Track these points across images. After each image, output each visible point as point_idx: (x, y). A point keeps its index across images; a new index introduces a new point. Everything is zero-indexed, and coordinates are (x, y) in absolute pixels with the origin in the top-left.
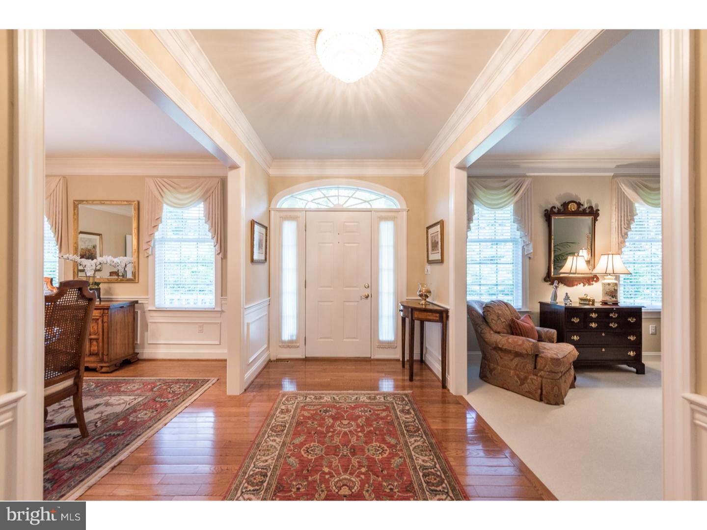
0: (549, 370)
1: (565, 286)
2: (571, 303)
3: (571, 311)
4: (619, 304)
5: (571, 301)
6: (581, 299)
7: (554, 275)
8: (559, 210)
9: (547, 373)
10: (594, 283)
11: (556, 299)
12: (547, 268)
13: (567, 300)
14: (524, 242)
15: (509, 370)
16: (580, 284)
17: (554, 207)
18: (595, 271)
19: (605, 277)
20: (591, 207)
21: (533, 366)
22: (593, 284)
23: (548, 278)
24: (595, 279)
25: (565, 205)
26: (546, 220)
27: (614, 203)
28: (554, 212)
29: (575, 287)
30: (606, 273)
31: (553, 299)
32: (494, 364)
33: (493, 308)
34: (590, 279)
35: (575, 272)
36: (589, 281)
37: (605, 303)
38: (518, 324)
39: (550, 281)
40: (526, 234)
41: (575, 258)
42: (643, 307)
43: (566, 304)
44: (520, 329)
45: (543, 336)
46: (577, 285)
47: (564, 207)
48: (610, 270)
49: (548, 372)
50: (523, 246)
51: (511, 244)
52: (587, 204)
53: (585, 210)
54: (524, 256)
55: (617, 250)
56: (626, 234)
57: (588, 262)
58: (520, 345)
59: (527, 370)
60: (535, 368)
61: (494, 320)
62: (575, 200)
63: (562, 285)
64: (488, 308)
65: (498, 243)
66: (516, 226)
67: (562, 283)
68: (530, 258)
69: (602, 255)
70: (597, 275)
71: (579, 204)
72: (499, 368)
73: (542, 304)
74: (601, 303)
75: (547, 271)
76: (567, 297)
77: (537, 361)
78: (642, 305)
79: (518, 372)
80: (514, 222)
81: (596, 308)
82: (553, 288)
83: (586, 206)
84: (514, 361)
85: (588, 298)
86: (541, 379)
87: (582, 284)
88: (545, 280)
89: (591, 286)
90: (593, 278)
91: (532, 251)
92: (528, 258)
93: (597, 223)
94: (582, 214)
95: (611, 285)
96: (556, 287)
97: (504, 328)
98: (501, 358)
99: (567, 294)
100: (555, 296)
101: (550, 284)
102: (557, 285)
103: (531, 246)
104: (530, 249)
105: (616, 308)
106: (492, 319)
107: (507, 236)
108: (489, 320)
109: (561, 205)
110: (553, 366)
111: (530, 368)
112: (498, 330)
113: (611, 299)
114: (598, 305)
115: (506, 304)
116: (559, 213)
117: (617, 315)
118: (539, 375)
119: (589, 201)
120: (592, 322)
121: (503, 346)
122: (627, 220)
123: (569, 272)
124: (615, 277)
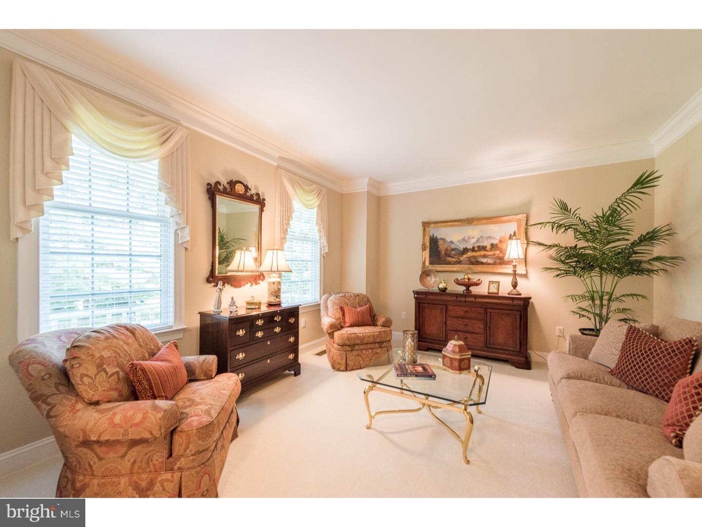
0: (193, 452)
1: (232, 287)
2: (236, 309)
3: (237, 322)
4: (282, 305)
5: (237, 307)
6: (248, 303)
7: (219, 273)
8: (225, 188)
9: (191, 458)
10: (260, 281)
11: (220, 307)
12: (211, 264)
13: (233, 306)
14: (177, 223)
15: (116, 480)
16: (247, 283)
17: (218, 183)
18: (262, 269)
19: (271, 275)
20: (258, 194)
21: (165, 453)
22: (259, 283)
23: (212, 278)
24: (262, 277)
25: (232, 184)
26: (209, 198)
27: (278, 196)
28: (219, 189)
29: (243, 287)
30: (271, 271)
31: (216, 307)
32: (84, 475)
33: (88, 348)
34: (257, 278)
35: (242, 269)
36: (256, 279)
37: (270, 305)
38: (143, 370)
39: (214, 282)
40: (180, 212)
41: (243, 252)
42: (300, 305)
43: (231, 312)
44: (148, 380)
45: (197, 371)
46: (244, 285)
47: (230, 185)
48: (275, 269)
49: (193, 455)
50: (176, 230)
51: (158, 224)
52: (255, 190)
53: (252, 195)
54: (177, 245)
55: (280, 246)
56: (287, 230)
57: (256, 259)
58: (138, 424)
59: (154, 465)
60: (170, 455)
61: (87, 376)
62: (242, 181)
63: (229, 286)
64: (77, 350)
65: (132, 220)
66: (163, 196)
67: (228, 284)
68: (186, 249)
69: (268, 250)
70: (263, 272)
71: (247, 188)
72: (95, 482)
73: (202, 315)
74: (267, 305)
75: (210, 268)
76: (233, 303)
77: (174, 441)
78: (299, 304)
79: (135, 478)
80: (160, 191)
81: (262, 314)
82: (217, 291)
83: (253, 192)
84: (127, 458)
85: (255, 301)
86: (180, 474)
87: (249, 284)
88: (208, 281)
89: (258, 286)
90: (259, 276)
91: (189, 239)
92: (183, 249)
93: (263, 214)
94: (249, 199)
95: (276, 284)
96: (221, 290)
97: (112, 389)
98: (100, 459)
99: (232, 298)
100: (219, 303)
101: (214, 286)
102: (221, 287)
103: (187, 231)
104: (186, 236)
105: (280, 310)
106: (82, 376)
107: (153, 212)
108: (75, 379)
109: (228, 183)
110: (200, 442)
111: (160, 460)
112: (95, 399)
113: (275, 299)
114: (264, 309)
115: (131, 331)
116: (225, 192)
117: (280, 318)
118: (176, 467)
119: (256, 187)
120: (258, 331)
121: (99, 436)
122: (288, 216)
123: (237, 269)
124: (278, 275)
